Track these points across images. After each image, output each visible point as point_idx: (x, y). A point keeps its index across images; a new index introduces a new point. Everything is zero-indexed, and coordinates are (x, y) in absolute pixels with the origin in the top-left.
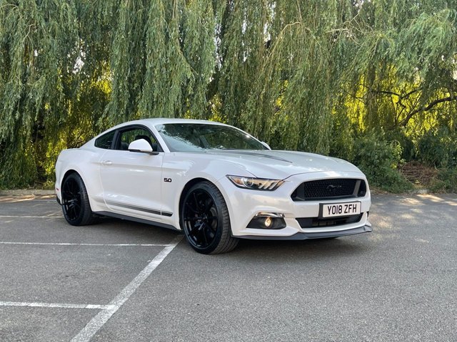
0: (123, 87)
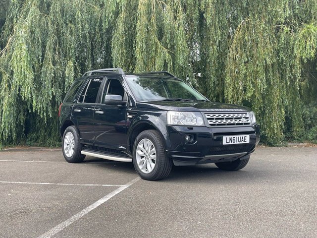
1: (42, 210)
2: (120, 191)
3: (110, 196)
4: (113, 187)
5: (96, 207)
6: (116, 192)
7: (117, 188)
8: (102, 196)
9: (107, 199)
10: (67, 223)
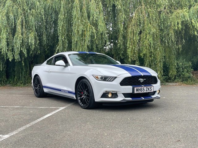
0: (65, 38)
1: (14, 120)
2: (59, 110)
3: (54, 113)
4: (56, 108)
5: (45, 118)
6: (57, 111)
7: (58, 109)
8: (49, 113)
9: (51, 114)
10: (28, 126)
